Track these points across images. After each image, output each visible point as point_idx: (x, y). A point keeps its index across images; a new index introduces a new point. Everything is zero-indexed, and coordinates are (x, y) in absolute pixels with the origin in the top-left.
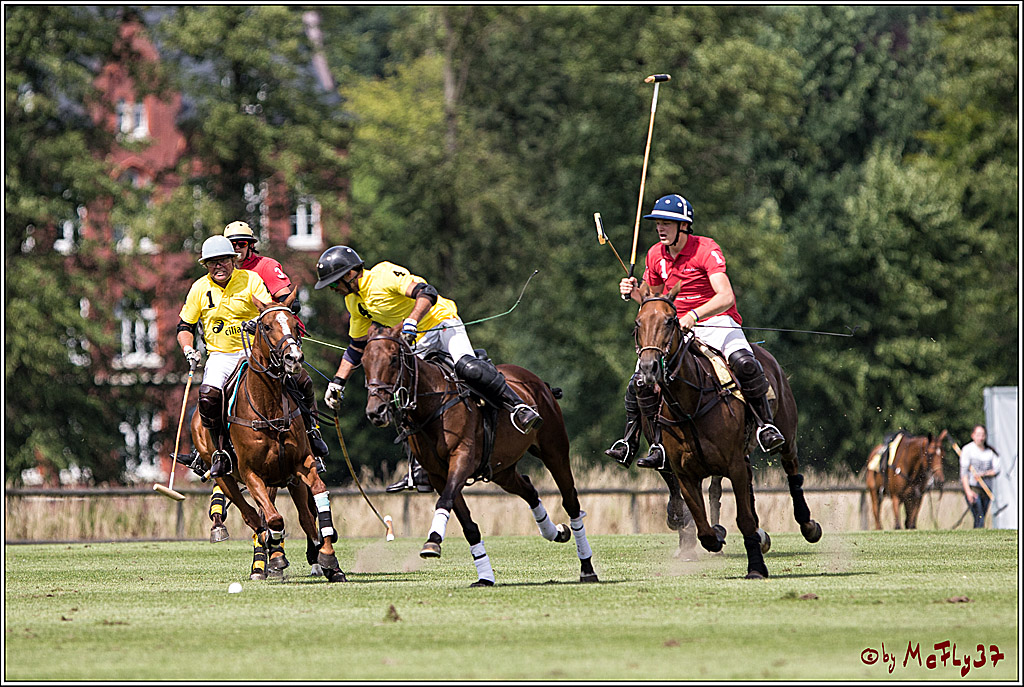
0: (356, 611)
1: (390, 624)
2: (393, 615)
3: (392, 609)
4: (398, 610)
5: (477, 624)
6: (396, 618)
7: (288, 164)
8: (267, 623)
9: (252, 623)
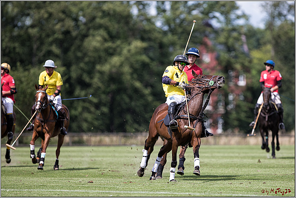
0: (252, 160)
1: (259, 163)
2: (259, 161)
3: (259, 160)
4: (261, 160)
5: (277, 163)
6: (260, 162)
7: (238, 66)
8: (233, 163)
9: (230, 163)
